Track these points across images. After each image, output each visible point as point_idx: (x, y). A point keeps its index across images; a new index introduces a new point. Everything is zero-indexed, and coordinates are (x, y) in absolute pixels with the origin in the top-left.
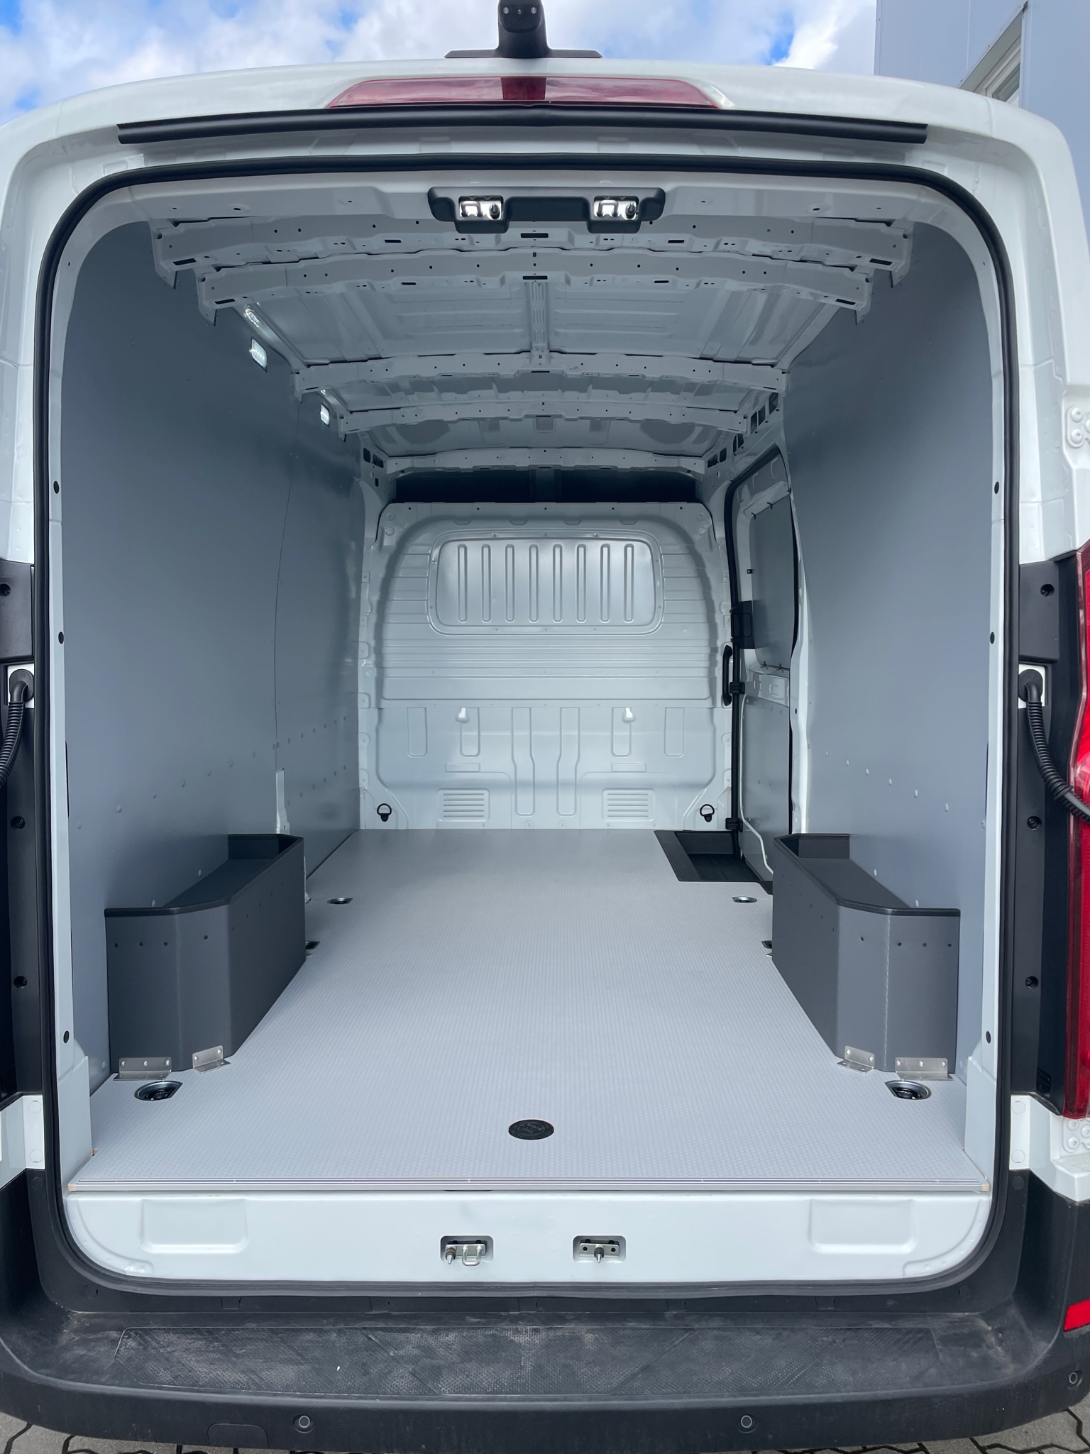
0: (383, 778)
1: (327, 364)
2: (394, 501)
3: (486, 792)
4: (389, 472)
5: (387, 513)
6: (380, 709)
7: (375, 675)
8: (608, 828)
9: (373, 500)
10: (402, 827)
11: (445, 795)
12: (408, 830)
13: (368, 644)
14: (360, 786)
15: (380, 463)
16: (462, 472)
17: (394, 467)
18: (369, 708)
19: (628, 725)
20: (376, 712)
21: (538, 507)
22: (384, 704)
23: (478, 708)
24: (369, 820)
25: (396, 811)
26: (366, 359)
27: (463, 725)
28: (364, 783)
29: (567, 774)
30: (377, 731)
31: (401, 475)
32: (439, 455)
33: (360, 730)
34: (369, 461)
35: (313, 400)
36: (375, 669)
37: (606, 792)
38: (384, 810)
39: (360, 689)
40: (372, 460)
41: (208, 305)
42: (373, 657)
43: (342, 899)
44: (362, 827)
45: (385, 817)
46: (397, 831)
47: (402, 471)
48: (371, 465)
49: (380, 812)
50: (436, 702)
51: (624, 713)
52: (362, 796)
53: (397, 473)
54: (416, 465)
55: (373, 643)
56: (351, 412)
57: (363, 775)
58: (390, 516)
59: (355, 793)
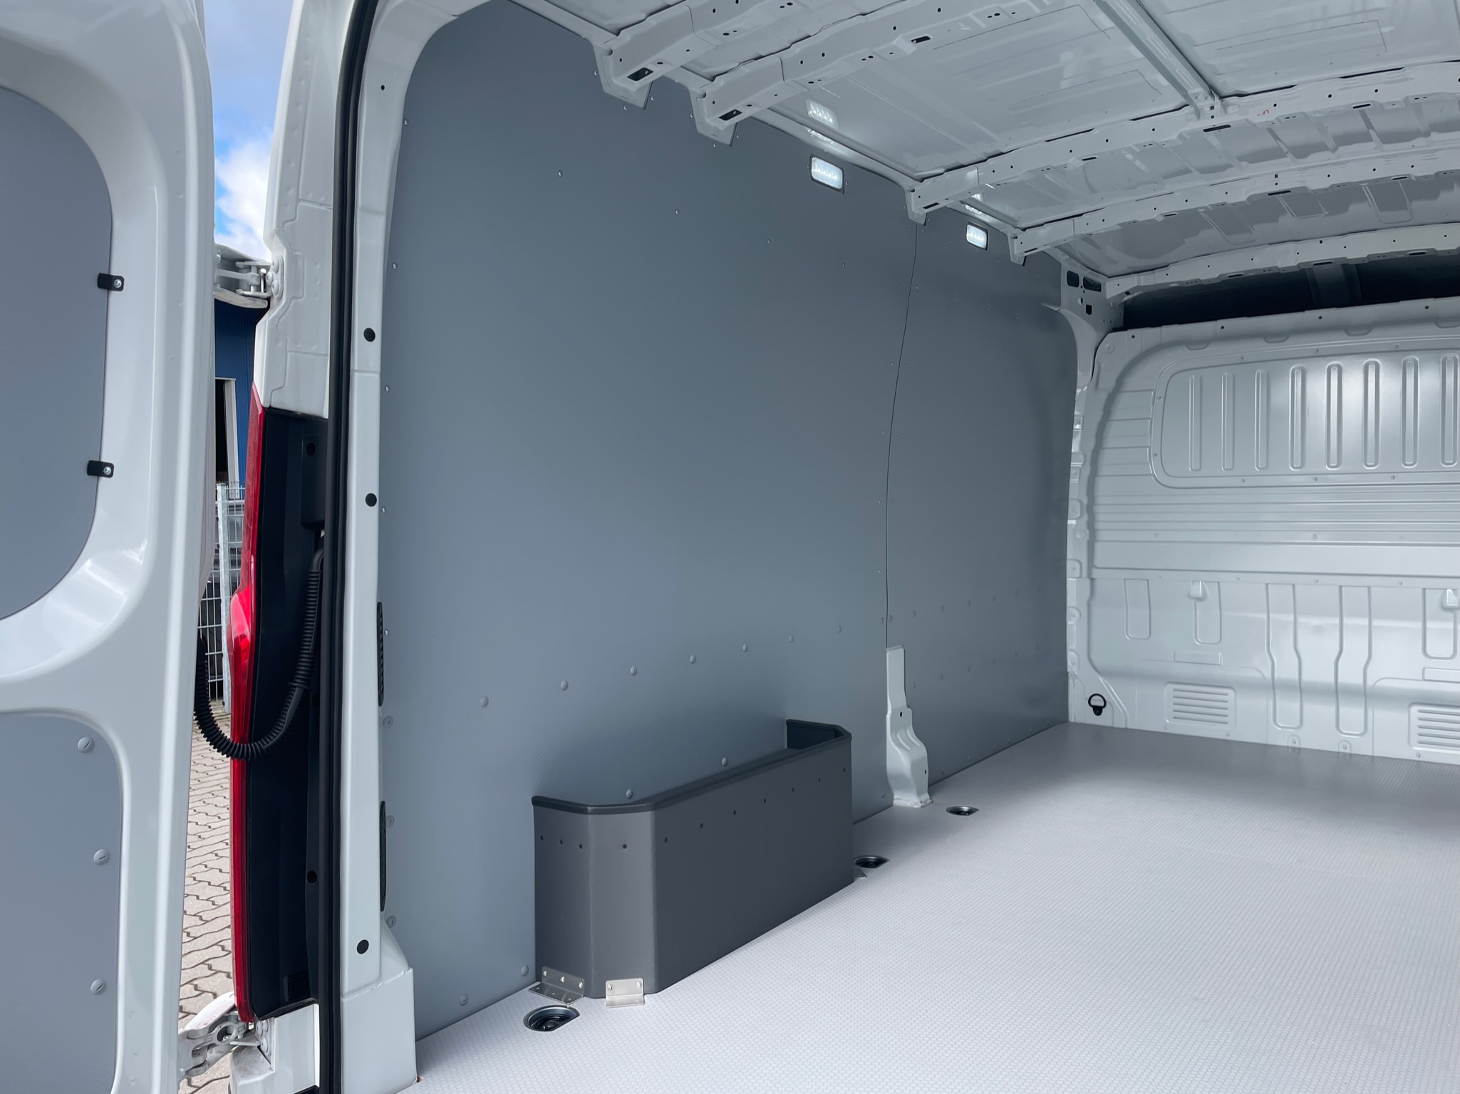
0: (1096, 662)
1: (942, 174)
2: (1115, 330)
3: (1230, 692)
4: (1108, 297)
5: (1105, 345)
6: (1092, 580)
7: (1087, 538)
8: (1418, 759)
9: (1085, 333)
10: (1119, 724)
11: (1174, 690)
12: (1126, 729)
13: (1081, 502)
14: (1069, 670)
15: (1097, 287)
16: (1205, 283)
17: (1115, 289)
18: (1080, 577)
19: (1451, 615)
20: (1088, 582)
21: (1310, 316)
22: (1096, 574)
23: (1219, 583)
24: (1078, 711)
25: (1111, 704)
26: (985, 158)
27: (1198, 604)
28: (1072, 667)
29: (1350, 675)
30: (1089, 606)
31: (1127, 298)
32: (1172, 268)
33: (1069, 604)
34: (1077, 285)
35: (951, 221)
36: (1088, 532)
37: (1415, 709)
38: (1097, 702)
39: (1070, 555)
40: (1081, 283)
41: (711, 123)
42: (1085, 518)
43: (966, 809)
44: (1072, 719)
45: (1098, 710)
46: (1112, 728)
47: (1128, 293)
48: (1079, 291)
49: (1093, 703)
50: (1160, 573)
51: (1443, 597)
52: (1071, 681)
53: (1121, 295)
54: (1142, 284)
55: (1085, 501)
56: (1024, 230)
57: (1071, 656)
58: (1109, 347)
59: (1063, 677)
